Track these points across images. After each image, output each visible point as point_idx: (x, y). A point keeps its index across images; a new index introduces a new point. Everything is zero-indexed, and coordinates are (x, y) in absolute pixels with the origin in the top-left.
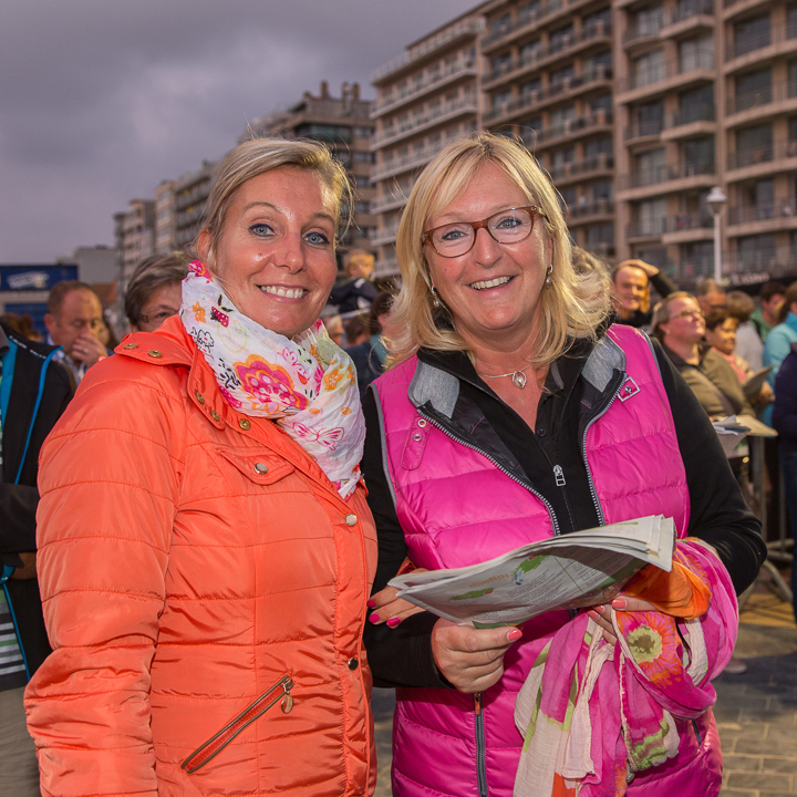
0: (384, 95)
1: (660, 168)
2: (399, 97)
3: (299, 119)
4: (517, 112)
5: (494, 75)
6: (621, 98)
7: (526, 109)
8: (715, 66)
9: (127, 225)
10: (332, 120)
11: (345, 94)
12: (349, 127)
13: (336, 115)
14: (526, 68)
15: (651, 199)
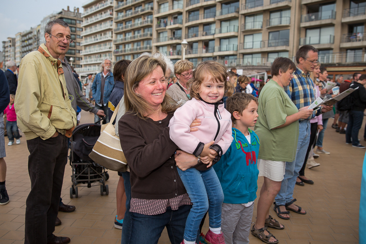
0: (86, 10)
1: (165, 37)
2: (90, 11)
3: (60, 16)
4: (125, 18)
5: (118, 7)
6: (155, 15)
7: (127, 17)
8: (183, 8)
9: (6, 45)
10: (70, 17)
11: (75, 10)
12: (75, 20)
13: (72, 16)
14: (128, 5)
15: (162, 46)
